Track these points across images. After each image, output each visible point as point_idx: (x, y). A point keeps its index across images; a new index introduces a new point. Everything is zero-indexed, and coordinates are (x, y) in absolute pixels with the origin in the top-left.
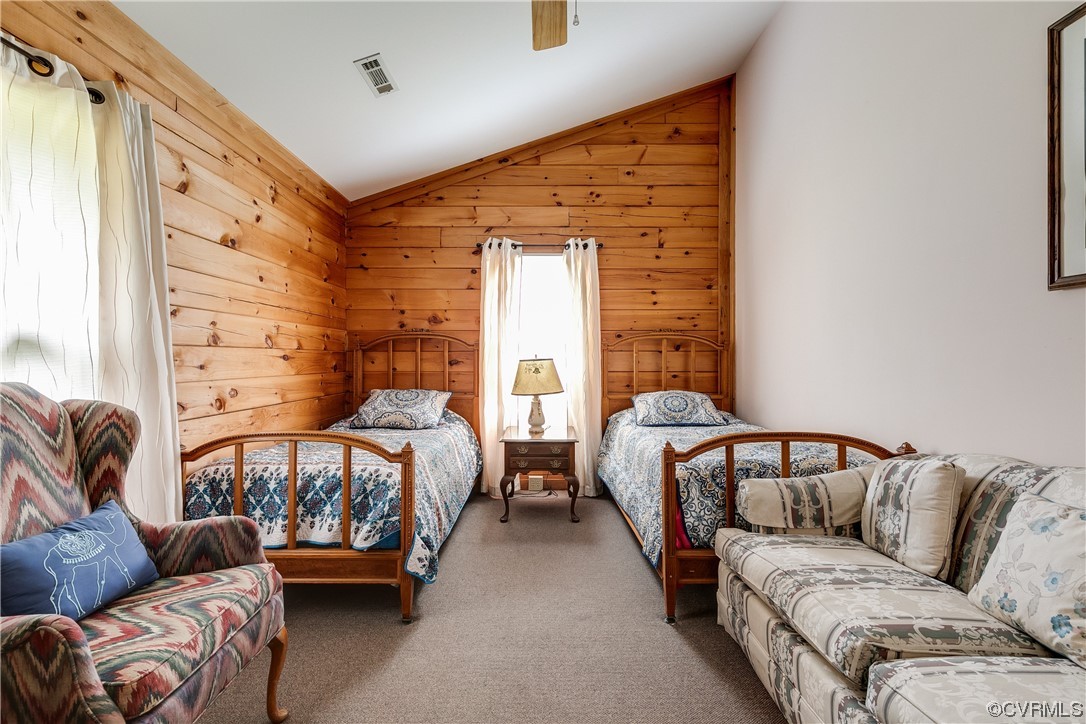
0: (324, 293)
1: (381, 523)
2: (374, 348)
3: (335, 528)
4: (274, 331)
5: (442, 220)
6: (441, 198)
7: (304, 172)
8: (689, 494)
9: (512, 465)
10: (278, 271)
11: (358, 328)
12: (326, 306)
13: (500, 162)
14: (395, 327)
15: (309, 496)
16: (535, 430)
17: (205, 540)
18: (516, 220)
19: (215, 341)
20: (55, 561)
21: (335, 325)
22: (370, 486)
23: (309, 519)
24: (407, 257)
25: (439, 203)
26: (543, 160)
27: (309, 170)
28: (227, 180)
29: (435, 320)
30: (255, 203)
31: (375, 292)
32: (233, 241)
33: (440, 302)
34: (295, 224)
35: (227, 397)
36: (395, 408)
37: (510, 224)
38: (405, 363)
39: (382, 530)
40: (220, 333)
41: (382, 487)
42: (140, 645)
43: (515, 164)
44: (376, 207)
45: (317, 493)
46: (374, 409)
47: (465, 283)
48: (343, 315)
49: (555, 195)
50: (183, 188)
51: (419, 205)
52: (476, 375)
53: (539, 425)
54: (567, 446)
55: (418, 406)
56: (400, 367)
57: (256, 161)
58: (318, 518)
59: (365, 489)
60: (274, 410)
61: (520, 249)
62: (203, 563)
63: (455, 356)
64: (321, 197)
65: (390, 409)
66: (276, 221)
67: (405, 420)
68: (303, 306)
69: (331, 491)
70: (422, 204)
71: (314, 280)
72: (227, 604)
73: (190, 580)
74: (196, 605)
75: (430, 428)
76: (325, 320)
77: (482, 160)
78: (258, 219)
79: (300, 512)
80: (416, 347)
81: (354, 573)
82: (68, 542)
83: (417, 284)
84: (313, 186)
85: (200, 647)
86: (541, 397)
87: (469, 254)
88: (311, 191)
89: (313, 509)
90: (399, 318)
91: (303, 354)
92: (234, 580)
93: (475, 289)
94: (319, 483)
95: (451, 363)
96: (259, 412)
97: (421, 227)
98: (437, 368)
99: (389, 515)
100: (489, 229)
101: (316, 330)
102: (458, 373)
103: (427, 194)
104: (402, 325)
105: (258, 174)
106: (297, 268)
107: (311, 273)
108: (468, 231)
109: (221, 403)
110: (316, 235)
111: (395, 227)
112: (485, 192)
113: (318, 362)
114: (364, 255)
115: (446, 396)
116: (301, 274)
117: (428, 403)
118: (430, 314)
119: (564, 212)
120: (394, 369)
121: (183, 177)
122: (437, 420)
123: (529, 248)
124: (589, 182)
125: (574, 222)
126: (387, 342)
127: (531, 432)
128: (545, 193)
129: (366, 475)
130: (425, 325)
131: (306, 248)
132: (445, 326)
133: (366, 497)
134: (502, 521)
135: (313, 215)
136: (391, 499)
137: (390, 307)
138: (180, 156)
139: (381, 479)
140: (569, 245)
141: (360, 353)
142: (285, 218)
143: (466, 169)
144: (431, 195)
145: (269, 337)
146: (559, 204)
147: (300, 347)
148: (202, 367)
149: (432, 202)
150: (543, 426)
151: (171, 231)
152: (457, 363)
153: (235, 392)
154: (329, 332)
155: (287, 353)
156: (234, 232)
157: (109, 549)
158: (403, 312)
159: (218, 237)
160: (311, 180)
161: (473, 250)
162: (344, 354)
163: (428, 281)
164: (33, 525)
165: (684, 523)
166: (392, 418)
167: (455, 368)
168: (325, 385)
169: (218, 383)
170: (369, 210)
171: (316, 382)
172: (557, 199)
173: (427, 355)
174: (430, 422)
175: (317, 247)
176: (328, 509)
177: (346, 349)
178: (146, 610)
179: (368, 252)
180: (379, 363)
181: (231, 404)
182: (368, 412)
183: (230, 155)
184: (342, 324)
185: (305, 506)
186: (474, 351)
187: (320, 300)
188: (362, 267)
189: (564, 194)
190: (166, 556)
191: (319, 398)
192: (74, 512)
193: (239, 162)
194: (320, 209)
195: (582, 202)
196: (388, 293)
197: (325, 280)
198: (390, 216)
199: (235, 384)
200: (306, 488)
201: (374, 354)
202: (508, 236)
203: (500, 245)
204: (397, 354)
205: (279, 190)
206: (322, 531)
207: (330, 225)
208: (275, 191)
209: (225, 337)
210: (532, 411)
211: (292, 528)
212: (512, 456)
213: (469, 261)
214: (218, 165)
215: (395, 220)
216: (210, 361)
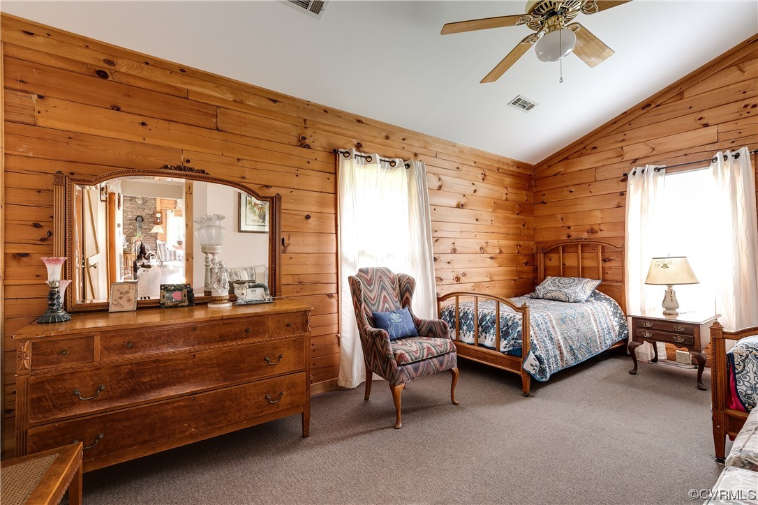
0: (517, 221)
1: (512, 342)
2: (551, 251)
3: (494, 340)
4: (485, 245)
5: (596, 162)
6: (595, 148)
7: (500, 160)
8: (744, 366)
9: (638, 335)
10: (487, 215)
11: (541, 239)
12: (519, 228)
13: (643, 108)
14: (564, 238)
15: (484, 324)
16: (668, 312)
17: (431, 327)
18: (659, 149)
19: (454, 251)
20: (390, 320)
21: (526, 239)
22: (510, 323)
23: (484, 334)
24: (571, 192)
25: (594, 151)
26: (686, 94)
27: (503, 158)
28: (459, 178)
29: (592, 231)
30: (473, 184)
31: (552, 216)
32: (462, 205)
33: (597, 218)
34: (497, 188)
35: (461, 276)
36: (556, 288)
37: (654, 153)
38: (571, 261)
39: (513, 346)
40: (457, 248)
41: (515, 324)
42: (403, 347)
43: (659, 106)
44: (550, 165)
45: (487, 323)
46: (544, 288)
47: (614, 203)
48: (532, 233)
49: (700, 119)
50: (440, 188)
51: (580, 156)
52: (622, 269)
53: (673, 309)
54: (691, 326)
55: (572, 288)
56: (568, 263)
57: (473, 164)
58: (488, 335)
59: (507, 325)
60: (487, 284)
61: (664, 170)
62: (430, 334)
63: (607, 255)
64: (514, 169)
65: (553, 288)
66: (486, 190)
67: (562, 296)
68: (502, 230)
69: (493, 323)
70: (582, 155)
71: (510, 216)
72: (430, 346)
73: (425, 338)
74: (421, 343)
75: (578, 302)
76: (518, 236)
77: (625, 112)
78: (475, 191)
79: (480, 330)
80: (578, 250)
81: (501, 364)
82: (393, 316)
83: (579, 209)
84: (507, 164)
85: (418, 354)
86: (674, 288)
87: (618, 182)
88: (506, 168)
89: (486, 330)
90: (567, 231)
91: (503, 256)
92: (436, 340)
93: (621, 206)
94: (488, 318)
95: (604, 260)
96: (477, 284)
97: (581, 170)
98: (594, 264)
99: (517, 339)
100: (635, 161)
101: (511, 243)
102: (611, 268)
103: (585, 148)
104: (569, 236)
105: (475, 169)
106: (498, 211)
107: (506, 212)
108: (617, 166)
109: (458, 279)
110: (510, 190)
111: (563, 174)
112: (630, 134)
113: (513, 260)
114: (544, 195)
115: (597, 283)
116: (500, 213)
117: (580, 287)
118: (588, 228)
119: (712, 131)
120: (564, 264)
121: (440, 183)
122: (585, 298)
123: (670, 169)
124: (742, 96)
125: (722, 137)
126: (558, 247)
127: (665, 314)
128: (690, 120)
129: (508, 317)
130: (585, 235)
131: (504, 198)
132: (600, 235)
133: (508, 328)
134: (631, 373)
135: (508, 180)
136: (519, 331)
137: (561, 225)
138: (438, 174)
139: (516, 321)
140: (716, 158)
141: (542, 255)
142: (490, 186)
143: (614, 122)
144: (587, 148)
145: (481, 248)
146: (706, 125)
147: (501, 252)
148: (449, 263)
149: (588, 151)
150: (677, 310)
151: (434, 207)
152: (610, 260)
153: (464, 275)
154: (521, 243)
155: (493, 255)
156: (463, 201)
157: (403, 321)
158: (569, 228)
159: (454, 204)
160: (505, 161)
161: (621, 179)
162: (533, 255)
163: (588, 205)
164: (387, 310)
165: (737, 390)
166: (554, 294)
167: (608, 264)
168: (518, 273)
169: (456, 270)
170: (546, 167)
171: (512, 271)
172: (704, 121)
173: (586, 255)
174: (579, 298)
175: (511, 197)
176: (492, 331)
177: (535, 252)
178: (410, 341)
179: (546, 193)
180: (554, 260)
181: (463, 279)
182: (540, 290)
183: (460, 166)
184: (531, 238)
185: (482, 327)
186: (621, 252)
187: (514, 226)
188: (543, 202)
189: (709, 116)
190: (421, 329)
191: (514, 280)
192: (398, 309)
193: (465, 168)
194: (513, 175)
195: (736, 116)
196: (559, 216)
197: (518, 214)
198: (560, 168)
199: (464, 270)
200: (482, 320)
201: (551, 255)
202: (650, 163)
203: (643, 171)
204: (566, 254)
205: (486, 174)
206: (489, 340)
207: (521, 182)
208: (484, 175)
209: (458, 249)
210: (665, 297)
211: (477, 337)
212: (638, 328)
213: (618, 187)
214: (454, 173)
215: (563, 170)
216: (452, 260)
